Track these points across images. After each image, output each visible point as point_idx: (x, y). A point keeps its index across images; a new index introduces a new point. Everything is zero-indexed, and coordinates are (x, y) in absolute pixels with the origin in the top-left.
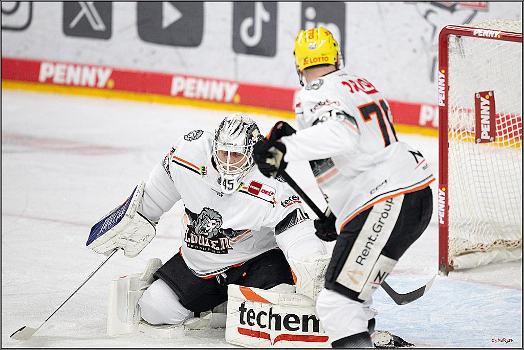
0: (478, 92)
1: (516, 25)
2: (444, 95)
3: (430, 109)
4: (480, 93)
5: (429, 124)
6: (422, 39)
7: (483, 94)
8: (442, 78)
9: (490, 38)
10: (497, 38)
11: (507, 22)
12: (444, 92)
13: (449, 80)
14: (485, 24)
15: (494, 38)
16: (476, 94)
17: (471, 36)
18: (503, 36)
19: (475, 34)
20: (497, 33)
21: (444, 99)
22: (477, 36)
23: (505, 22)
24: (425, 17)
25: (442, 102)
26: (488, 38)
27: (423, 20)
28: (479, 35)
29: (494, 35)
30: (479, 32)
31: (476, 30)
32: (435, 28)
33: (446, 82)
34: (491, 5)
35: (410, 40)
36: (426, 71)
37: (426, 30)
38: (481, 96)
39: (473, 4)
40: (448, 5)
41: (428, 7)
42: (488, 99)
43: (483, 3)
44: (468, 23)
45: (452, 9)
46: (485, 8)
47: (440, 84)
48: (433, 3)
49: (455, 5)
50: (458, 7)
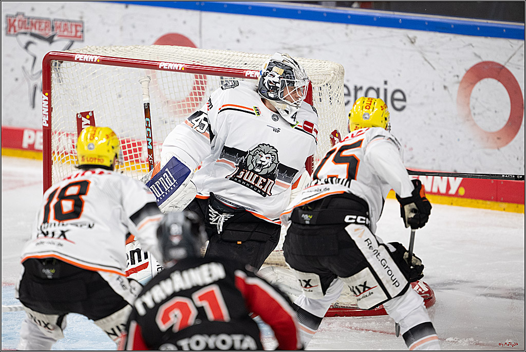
0: (79, 113)
1: (113, 51)
2: (47, 116)
3: (32, 134)
4: (81, 113)
5: (31, 147)
6: (23, 68)
7: (84, 114)
8: (46, 100)
10: (96, 63)
11: (105, 48)
12: (47, 113)
13: (52, 102)
14: (84, 51)
15: (93, 62)
16: (77, 114)
17: (72, 61)
18: (102, 60)
19: (76, 59)
20: (96, 58)
21: (48, 120)
22: (78, 60)
23: (103, 48)
24: (26, 48)
25: (46, 122)
26: (88, 62)
27: (24, 51)
28: (80, 60)
29: (94, 60)
30: (80, 57)
31: (77, 55)
32: (35, 58)
33: (49, 104)
34: (86, 35)
35: (12, 70)
36: (27, 98)
37: (27, 60)
38: (82, 116)
39: (69, 35)
40: (47, 37)
41: (28, 38)
42: (88, 119)
43: (79, 34)
44: (68, 49)
45: (50, 40)
46: (81, 39)
47: (44, 105)
48: (33, 35)
49: (53, 36)
50: (55, 38)
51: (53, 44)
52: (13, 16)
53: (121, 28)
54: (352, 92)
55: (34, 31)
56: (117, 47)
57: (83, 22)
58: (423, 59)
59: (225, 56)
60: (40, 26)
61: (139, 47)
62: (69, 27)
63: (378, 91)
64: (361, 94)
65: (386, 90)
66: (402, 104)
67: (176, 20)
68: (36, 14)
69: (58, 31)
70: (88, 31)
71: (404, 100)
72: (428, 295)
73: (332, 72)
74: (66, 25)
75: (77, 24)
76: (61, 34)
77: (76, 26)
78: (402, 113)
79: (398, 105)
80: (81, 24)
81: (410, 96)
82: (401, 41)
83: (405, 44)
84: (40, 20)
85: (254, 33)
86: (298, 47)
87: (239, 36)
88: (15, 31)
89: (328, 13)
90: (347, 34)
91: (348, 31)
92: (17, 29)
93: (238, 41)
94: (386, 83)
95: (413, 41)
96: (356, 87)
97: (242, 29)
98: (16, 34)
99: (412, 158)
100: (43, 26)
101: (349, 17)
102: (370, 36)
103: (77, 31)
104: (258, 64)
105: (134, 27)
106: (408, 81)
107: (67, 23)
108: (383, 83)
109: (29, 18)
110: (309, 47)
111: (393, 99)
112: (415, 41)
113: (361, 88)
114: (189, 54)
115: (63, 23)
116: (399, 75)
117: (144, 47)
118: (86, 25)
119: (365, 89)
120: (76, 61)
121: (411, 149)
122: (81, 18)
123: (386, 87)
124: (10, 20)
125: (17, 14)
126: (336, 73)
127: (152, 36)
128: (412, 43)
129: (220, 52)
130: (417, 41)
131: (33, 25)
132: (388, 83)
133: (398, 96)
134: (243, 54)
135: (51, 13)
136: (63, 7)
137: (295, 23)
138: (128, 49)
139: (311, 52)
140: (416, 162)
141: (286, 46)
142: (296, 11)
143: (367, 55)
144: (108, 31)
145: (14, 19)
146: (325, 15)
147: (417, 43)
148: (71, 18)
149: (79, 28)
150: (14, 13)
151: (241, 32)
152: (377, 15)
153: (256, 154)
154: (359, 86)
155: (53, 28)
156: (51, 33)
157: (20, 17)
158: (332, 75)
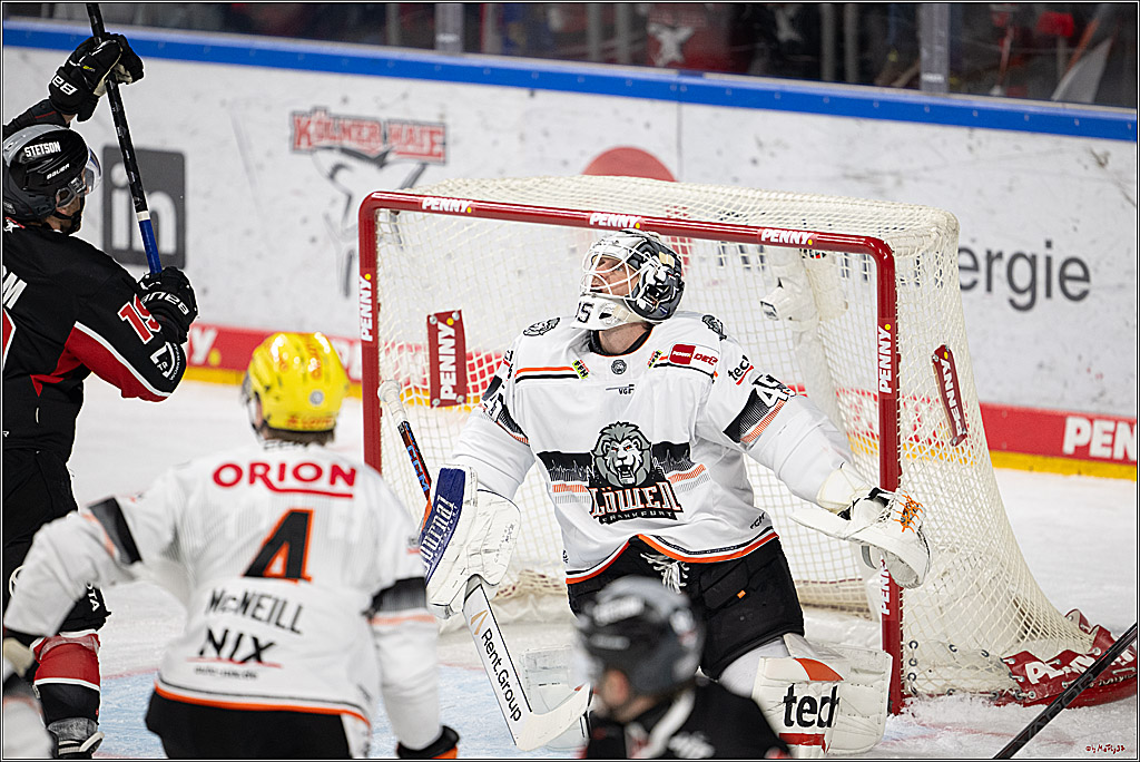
0: (432, 314)
1: (499, 189)
2: (370, 321)
3: (344, 347)
4: (436, 315)
6: (327, 218)
7: (443, 317)
8: (366, 289)
9: (454, 213)
10: (466, 214)
11: (483, 183)
12: (370, 315)
13: (379, 293)
14: (442, 189)
15: (459, 214)
16: (429, 317)
17: (419, 211)
18: (477, 209)
19: (424, 207)
20: (465, 205)
21: (371, 328)
22: (429, 209)
23: (479, 183)
24: (332, 176)
25: (367, 333)
26: (449, 213)
27: (327, 184)
28: (432, 208)
29: (460, 208)
30: (433, 202)
31: (426, 199)
32: (350, 198)
33: (374, 297)
34: (452, 152)
35: (305, 221)
36: (335, 278)
37: (334, 201)
38: (439, 320)
39: (418, 151)
40: (373, 155)
41: (337, 158)
42: (451, 327)
43: (437, 149)
44: (411, 187)
45: (380, 161)
46: (441, 158)
47: (363, 299)
48: (345, 151)
49: (385, 154)
50: (391, 157)
51: (387, 170)
52: (304, 114)
53: (522, 138)
54: (983, 264)
55: (347, 144)
56: (508, 181)
57: (444, 126)
58: (1122, 198)
59: (721, 199)
60: (359, 133)
61: (552, 180)
62: (418, 135)
63: (1033, 261)
64: (999, 269)
65: (1049, 260)
66: (1082, 286)
67: (630, 120)
68: (352, 110)
69: (394, 143)
70: (456, 142)
71: (1086, 278)
72: (1133, 669)
73: (934, 229)
74: (411, 131)
75: (433, 129)
76: (402, 148)
77: (432, 133)
78: (1082, 304)
79: (1074, 288)
80: (441, 130)
81: (1096, 271)
82: (1079, 161)
83: (1086, 167)
84: (359, 122)
85: (786, 147)
86: (875, 173)
87: (755, 153)
88: (310, 144)
89: (933, 107)
90: (970, 149)
91: (973, 143)
92: (314, 139)
93: (755, 162)
94: (1049, 244)
95: (1103, 161)
96: (989, 253)
97: (762, 139)
98: (312, 150)
99: (1102, 394)
100: (366, 133)
101: (975, 114)
102: (1017, 152)
103: (433, 144)
104: (786, 214)
105: (546, 134)
106: (1094, 242)
107: (413, 128)
108: (1043, 245)
109: (337, 118)
110: (895, 174)
111: (1063, 277)
112: (1107, 161)
113: (1000, 255)
114: (650, 194)
115: (405, 128)
116: (1075, 229)
117: (562, 180)
118: (451, 131)
119: (1007, 257)
120: (424, 211)
121: (1100, 376)
122: (442, 116)
123: (1049, 252)
124: (299, 122)
125: (315, 110)
126: (942, 232)
127: (583, 153)
128: (1102, 165)
129: (712, 189)
130: (1110, 161)
131: (346, 131)
132: (1054, 245)
133: (1073, 270)
134: (758, 195)
135: (382, 107)
136: (405, 96)
137: (869, 126)
138: (529, 184)
139: (899, 183)
140: (1111, 403)
141: (850, 172)
142: (870, 102)
143: (1010, 189)
144: (495, 143)
145: (307, 120)
146: (927, 110)
147: (1111, 166)
148: (421, 118)
149: (438, 138)
150: (307, 108)
151: (760, 144)
152: (1032, 110)
153: (607, 451)
154: (995, 252)
155: (385, 137)
156: (381, 148)
157: (320, 115)
158: (935, 236)
